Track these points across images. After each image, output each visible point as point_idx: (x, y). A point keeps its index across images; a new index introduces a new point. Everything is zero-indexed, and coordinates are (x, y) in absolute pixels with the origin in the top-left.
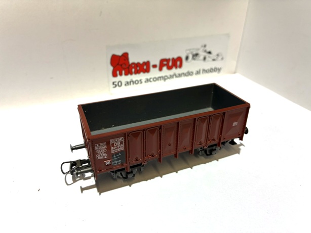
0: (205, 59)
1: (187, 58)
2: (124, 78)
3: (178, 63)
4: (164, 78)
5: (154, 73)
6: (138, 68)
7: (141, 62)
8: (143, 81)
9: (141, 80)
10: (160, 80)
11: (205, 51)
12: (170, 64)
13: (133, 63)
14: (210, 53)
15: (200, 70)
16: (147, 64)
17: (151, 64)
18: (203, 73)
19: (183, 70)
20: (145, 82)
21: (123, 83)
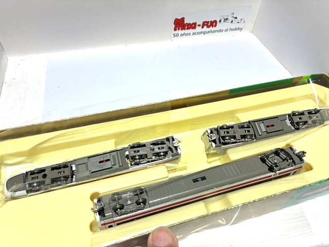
0: (232, 22)
1: (220, 21)
2: (180, 32)
3: (214, 24)
4: (204, 33)
5: (198, 29)
6: (189, 26)
7: (191, 23)
8: (191, 34)
10: (202, 34)
11: (233, 17)
12: (209, 24)
13: (187, 23)
14: (236, 18)
16: (195, 24)
17: (197, 24)
18: (230, 30)
19: (217, 28)
21: (179, 35)
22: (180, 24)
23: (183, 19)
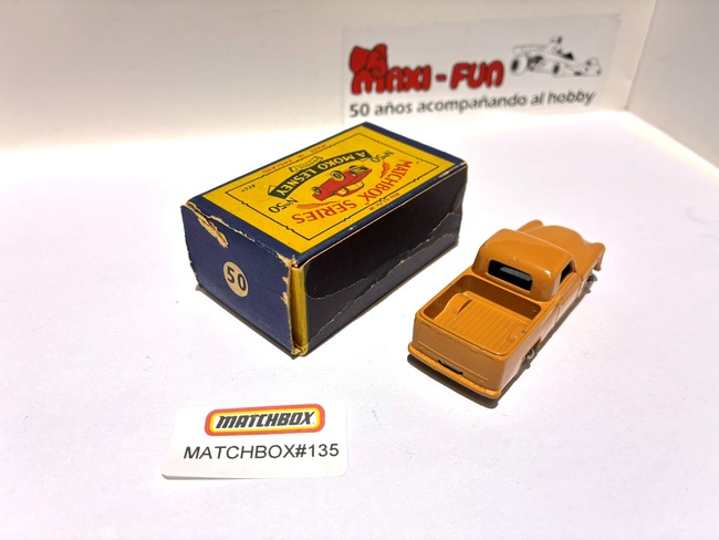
0: (556, 69)
1: (515, 65)
2: (374, 99)
3: (494, 75)
4: (461, 106)
5: (440, 92)
6: (405, 80)
7: (413, 67)
8: (415, 107)
9: (409, 106)
10: (452, 108)
11: (559, 52)
12: (476, 75)
13: (396, 68)
14: (569, 56)
15: (542, 95)
16: (426, 71)
17: (434, 73)
18: (549, 101)
19: (505, 91)
20: (419, 110)
21: (373, 109)
22: (370, 69)
23: (381, 50)
